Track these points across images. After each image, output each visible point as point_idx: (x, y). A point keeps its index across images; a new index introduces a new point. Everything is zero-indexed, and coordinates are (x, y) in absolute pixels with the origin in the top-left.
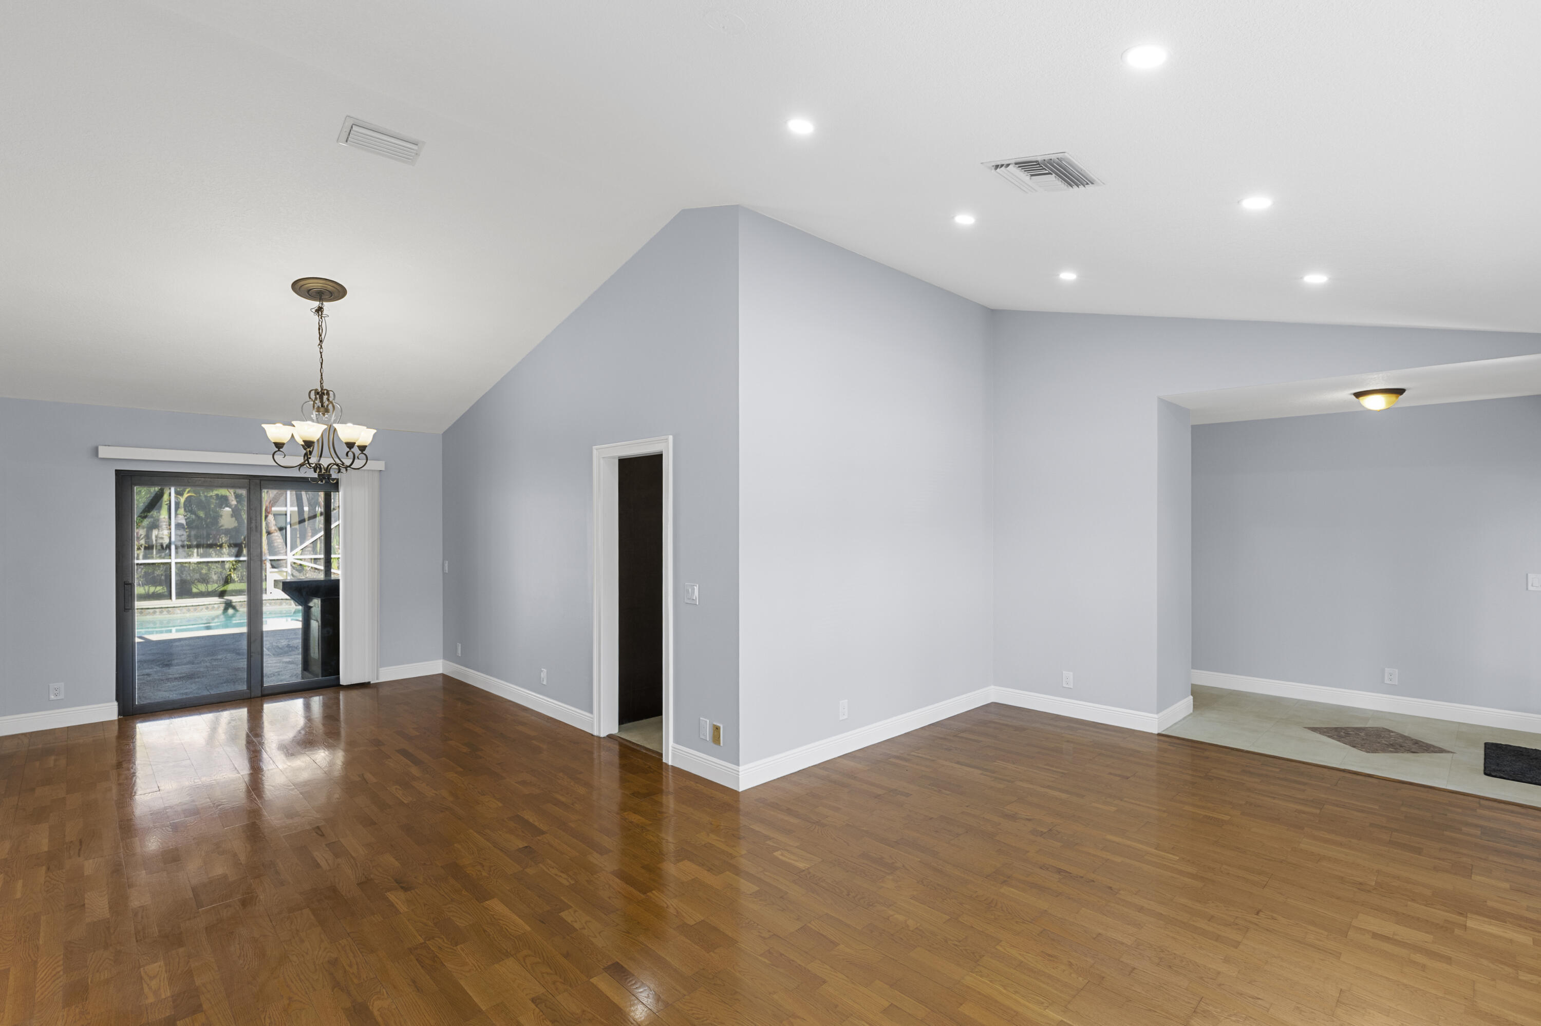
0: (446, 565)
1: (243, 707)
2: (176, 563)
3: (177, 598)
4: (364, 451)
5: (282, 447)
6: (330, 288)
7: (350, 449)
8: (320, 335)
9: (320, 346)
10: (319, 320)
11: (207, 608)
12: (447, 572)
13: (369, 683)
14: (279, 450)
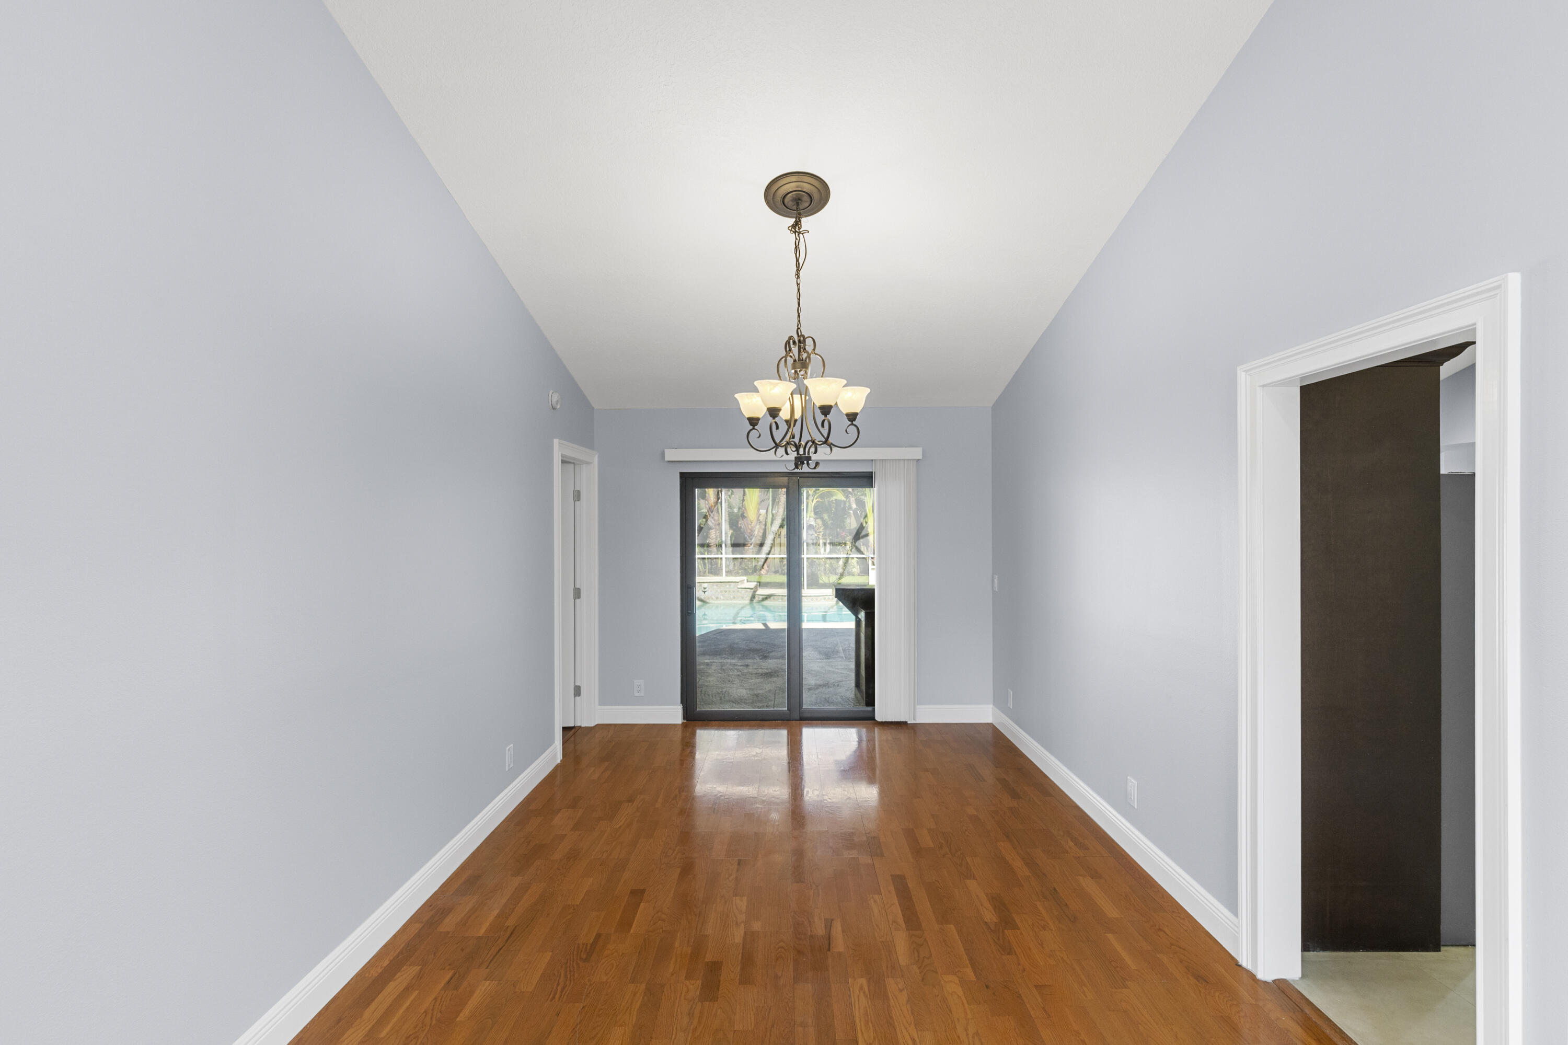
0: (996, 581)
1: (784, 728)
2: (807, 558)
3: (807, 588)
4: (854, 421)
5: (756, 424)
6: (807, 187)
7: (826, 416)
8: (797, 260)
9: (797, 276)
10: (796, 239)
11: (825, 599)
12: (997, 590)
13: (905, 723)
14: (753, 429)
